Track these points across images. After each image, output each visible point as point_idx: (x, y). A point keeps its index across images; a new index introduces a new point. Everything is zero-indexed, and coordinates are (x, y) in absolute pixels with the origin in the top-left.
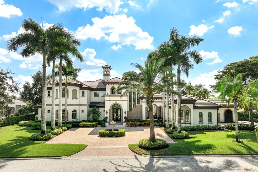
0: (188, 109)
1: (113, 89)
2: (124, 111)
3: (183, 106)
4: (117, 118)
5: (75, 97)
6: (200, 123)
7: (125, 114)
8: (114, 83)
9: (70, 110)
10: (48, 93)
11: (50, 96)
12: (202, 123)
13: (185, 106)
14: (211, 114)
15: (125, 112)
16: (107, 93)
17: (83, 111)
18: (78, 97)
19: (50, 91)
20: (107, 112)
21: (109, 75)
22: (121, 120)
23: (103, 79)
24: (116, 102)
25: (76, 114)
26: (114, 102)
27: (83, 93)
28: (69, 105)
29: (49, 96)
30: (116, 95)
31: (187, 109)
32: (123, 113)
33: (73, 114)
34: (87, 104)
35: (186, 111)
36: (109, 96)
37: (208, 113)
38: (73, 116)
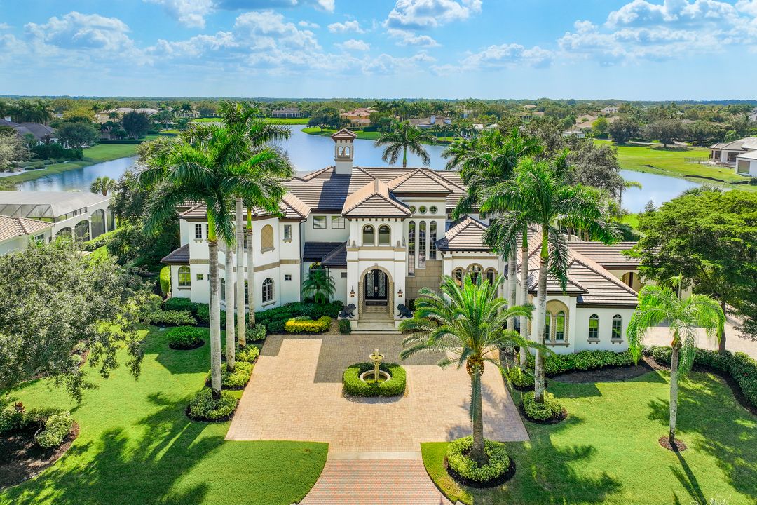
0: (564, 309)
1: (368, 232)
2: (396, 291)
3: (551, 301)
4: (376, 293)
5: (267, 246)
6: (590, 342)
7: (400, 296)
8: (370, 217)
9: (258, 279)
10: (197, 229)
11: (201, 237)
12: (597, 342)
13: (557, 302)
14: (619, 319)
15: (400, 292)
16: (354, 242)
17: (288, 278)
18: (275, 244)
19: (200, 225)
20: (353, 292)
21: (351, 158)
22: (385, 298)
23: (334, 168)
24: (376, 264)
25: (270, 287)
26: (372, 264)
27: (287, 230)
28: (257, 269)
29: (197, 236)
30: (376, 245)
31: (560, 308)
32: (393, 293)
33: (264, 289)
34: (299, 258)
35: (559, 313)
36: (359, 249)
37: (614, 317)
38: (264, 294)
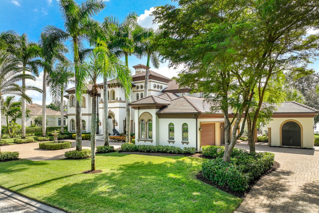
3: (144, 113)
6: (169, 142)
12: (173, 142)
13: (147, 113)
14: (187, 127)
24: (110, 110)
35: (149, 121)
37: (183, 125)
